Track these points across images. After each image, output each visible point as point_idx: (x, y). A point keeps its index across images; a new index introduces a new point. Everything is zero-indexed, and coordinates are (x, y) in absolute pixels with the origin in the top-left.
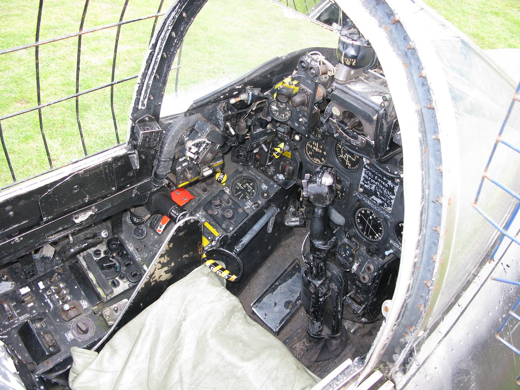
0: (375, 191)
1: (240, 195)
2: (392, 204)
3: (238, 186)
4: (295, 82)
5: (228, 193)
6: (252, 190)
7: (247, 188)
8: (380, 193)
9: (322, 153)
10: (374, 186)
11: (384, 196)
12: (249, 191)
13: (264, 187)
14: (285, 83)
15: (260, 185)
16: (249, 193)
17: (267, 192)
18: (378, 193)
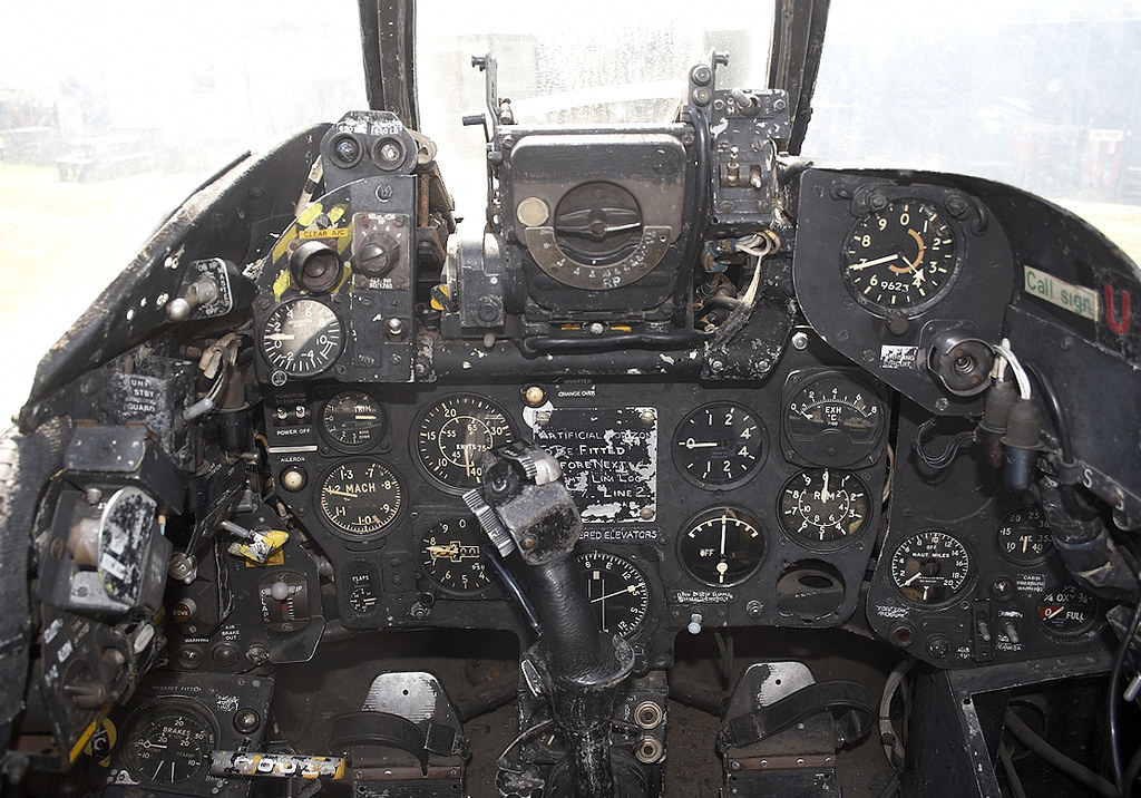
0: (592, 488)
1: (166, 769)
2: (653, 490)
3: (144, 750)
4: (337, 213)
5: (130, 782)
6: (192, 735)
7: (174, 742)
8: (607, 484)
9: (380, 489)
10: (583, 476)
11: (622, 487)
12: (185, 743)
13: (227, 702)
14: (303, 228)
15: (214, 706)
16: (190, 749)
17: (244, 709)
18: (600, 488)
